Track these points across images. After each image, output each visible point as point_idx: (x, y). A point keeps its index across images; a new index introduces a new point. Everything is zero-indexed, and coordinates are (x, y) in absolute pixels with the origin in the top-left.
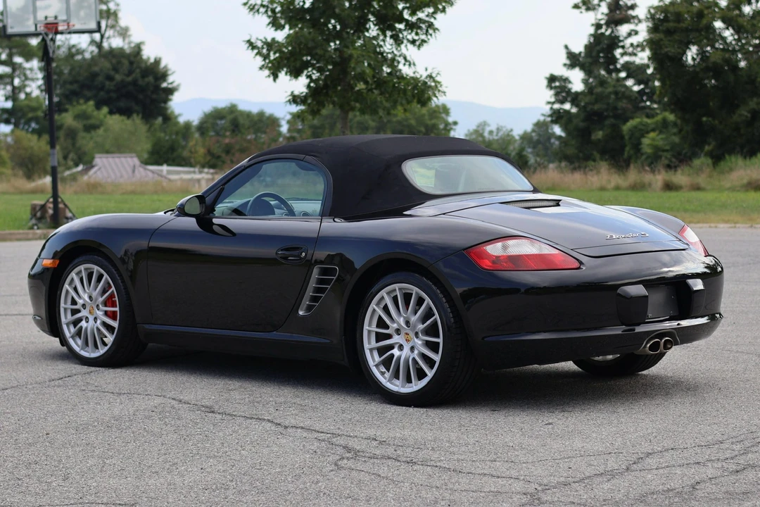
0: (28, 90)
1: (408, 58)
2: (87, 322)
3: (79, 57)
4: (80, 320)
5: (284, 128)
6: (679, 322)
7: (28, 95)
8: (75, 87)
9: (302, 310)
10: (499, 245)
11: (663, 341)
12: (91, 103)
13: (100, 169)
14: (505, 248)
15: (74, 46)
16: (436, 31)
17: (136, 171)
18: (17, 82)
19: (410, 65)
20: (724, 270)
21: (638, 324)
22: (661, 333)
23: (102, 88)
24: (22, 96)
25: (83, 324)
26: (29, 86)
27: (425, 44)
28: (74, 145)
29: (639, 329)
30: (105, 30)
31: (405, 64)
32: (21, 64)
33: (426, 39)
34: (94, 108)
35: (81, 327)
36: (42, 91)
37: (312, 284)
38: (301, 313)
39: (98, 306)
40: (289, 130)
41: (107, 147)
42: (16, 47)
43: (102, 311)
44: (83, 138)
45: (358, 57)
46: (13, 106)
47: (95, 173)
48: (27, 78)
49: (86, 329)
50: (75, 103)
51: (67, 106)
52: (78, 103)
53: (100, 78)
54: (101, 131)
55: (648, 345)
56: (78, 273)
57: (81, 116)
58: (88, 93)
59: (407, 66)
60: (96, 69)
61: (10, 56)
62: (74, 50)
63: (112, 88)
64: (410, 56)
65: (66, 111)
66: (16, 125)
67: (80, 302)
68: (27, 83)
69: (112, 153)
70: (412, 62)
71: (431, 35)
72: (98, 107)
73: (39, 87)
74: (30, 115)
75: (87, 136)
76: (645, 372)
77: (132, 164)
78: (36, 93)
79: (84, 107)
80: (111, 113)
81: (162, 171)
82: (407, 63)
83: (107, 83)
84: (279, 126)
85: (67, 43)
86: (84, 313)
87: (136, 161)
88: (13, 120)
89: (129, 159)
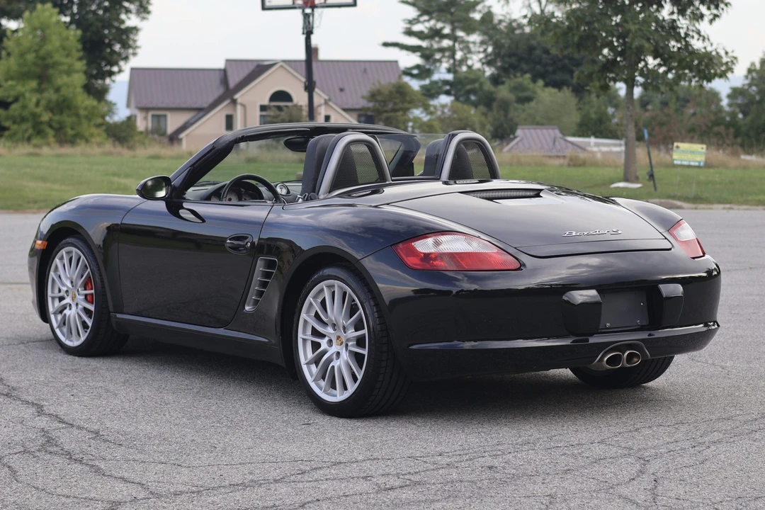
0: (470, 62)
1: (702, 33)
2: (70, 309)
3: (518, 32)
4: (64, 308)
5: (725, 102)
6: (652, 332)
7: (470, 67)
8: (513, 60)
9: (249, 306)
10: (430, 241)
11: (626, 354)
12: (528, 76)
13: (521, 140)
14: (437, 244)
15: (515, 20)
16: (729, 6)
17: (557, 143)
18: (459, 55)
19: (704, 40)
20: (722, 273)
21: (591, 335)
22: (621, 345)
23: (539, 62)
24: (464, 68)
25: (67, 312)
26: (471, 59)
27: (717, 19)
28: (506, 116)
30: (546, 5)
31: (698, 39)
32: (462, 37)
33: (718, 14)
34: (529, 81)
35: (65, 315)
36: (483, 64)
37: (258, 277)
38: (247, 308)
39: (78, 291)
40: (730, 105)
41: (538, 118)
42: (459, 21)
43: (82, 295)
44: (516, 109)
45: (636, 31)
46: (455, 78)
47: (517, 144)
48: (470, 52)
49: (69, 316)
50: (512, 76)
51: (504, 79)
52: (515, 76)
53: (538, 52)
54: (533, 104)
55: (606, 359)
56: (62, 258)
57: (517, 88)
58: (524, 66)
59: (701, 41)
60: (533, 42)
61: (453, 30)
62: (514, 25)
63: (549, 61)
64: (704, 31)
65: (503, 83)
66: (457, 99)
67: (64, 289)
68: (469, 56)
69: (542, 124)
70: (706, 37)
71: (723, 9)
72: (534, 80)
73: (481, 60)
74: (469, 87)
75: (519, 106)
76: (650, 384)
77: (553, 135)
78: (477, 65)
79: (520, 80)
80: (546, 85)
81: (589, 144)
82: (701, 38)
83: (544, 56)
84: (720, 100)
85: (508, 17)
86: (68, 300)
87: (557, 133)
88: (453, 92)
89: (551, 131)
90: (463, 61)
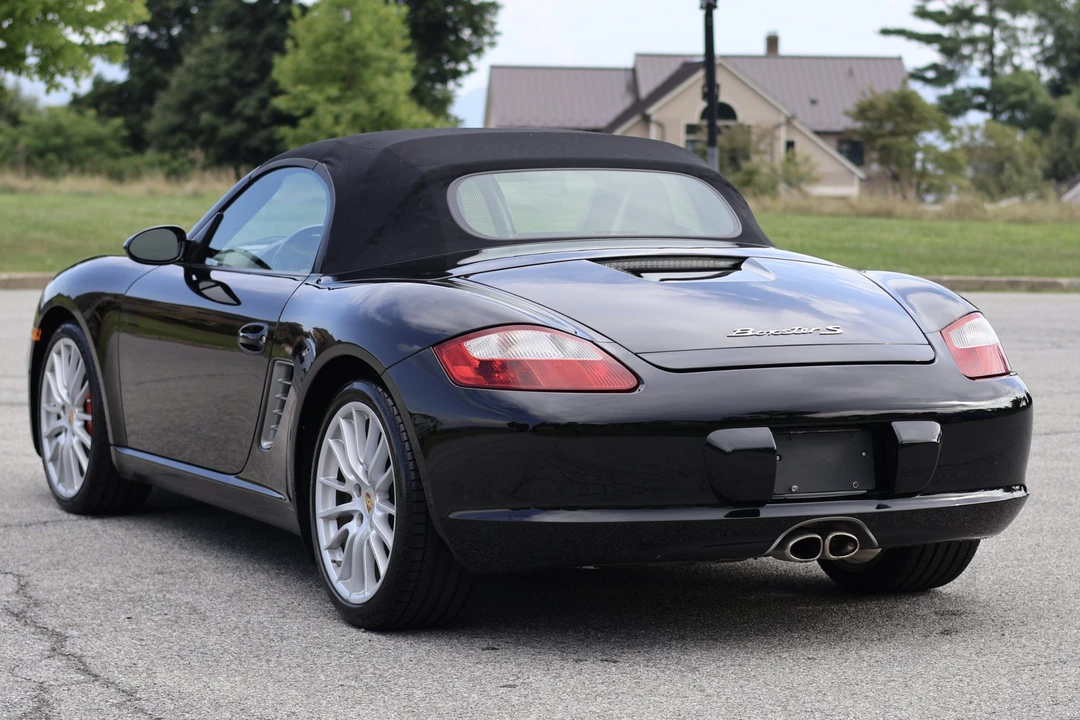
0: (1017, 60)
2: (65, 436)
4: (60, 431)
7: (1017, 68)
9: (267, 439)
10: (494, 339)
11: (830, 537)
14: (506, 344)
18: (999, 49)
21: (763, 504)
22: (820, 522)
24: (1008, 70)
25: (61, 439)
26: (1019, 54)
29: (767, 512)
32: (1005, 21)
35: (59, 444)
36: (1038, 62)
37: (275, 393)
38: (264, 445)
43: (79, 419)
46: (993, 84)
48: (1017, 44)
49: (63, 447)
51: (1070, 86)
55: (790, 545)
56: (59, 353)
61: (991, 9)
65: (1068, 92)
66: (996, 114)
67: (59, 401)
68: (1015, 50)
73: (1034, 57)
74: (1013, 98)
78: (1029, 65)
86: (64, 422)
88: (988, 107)
90: (1006, 58)
